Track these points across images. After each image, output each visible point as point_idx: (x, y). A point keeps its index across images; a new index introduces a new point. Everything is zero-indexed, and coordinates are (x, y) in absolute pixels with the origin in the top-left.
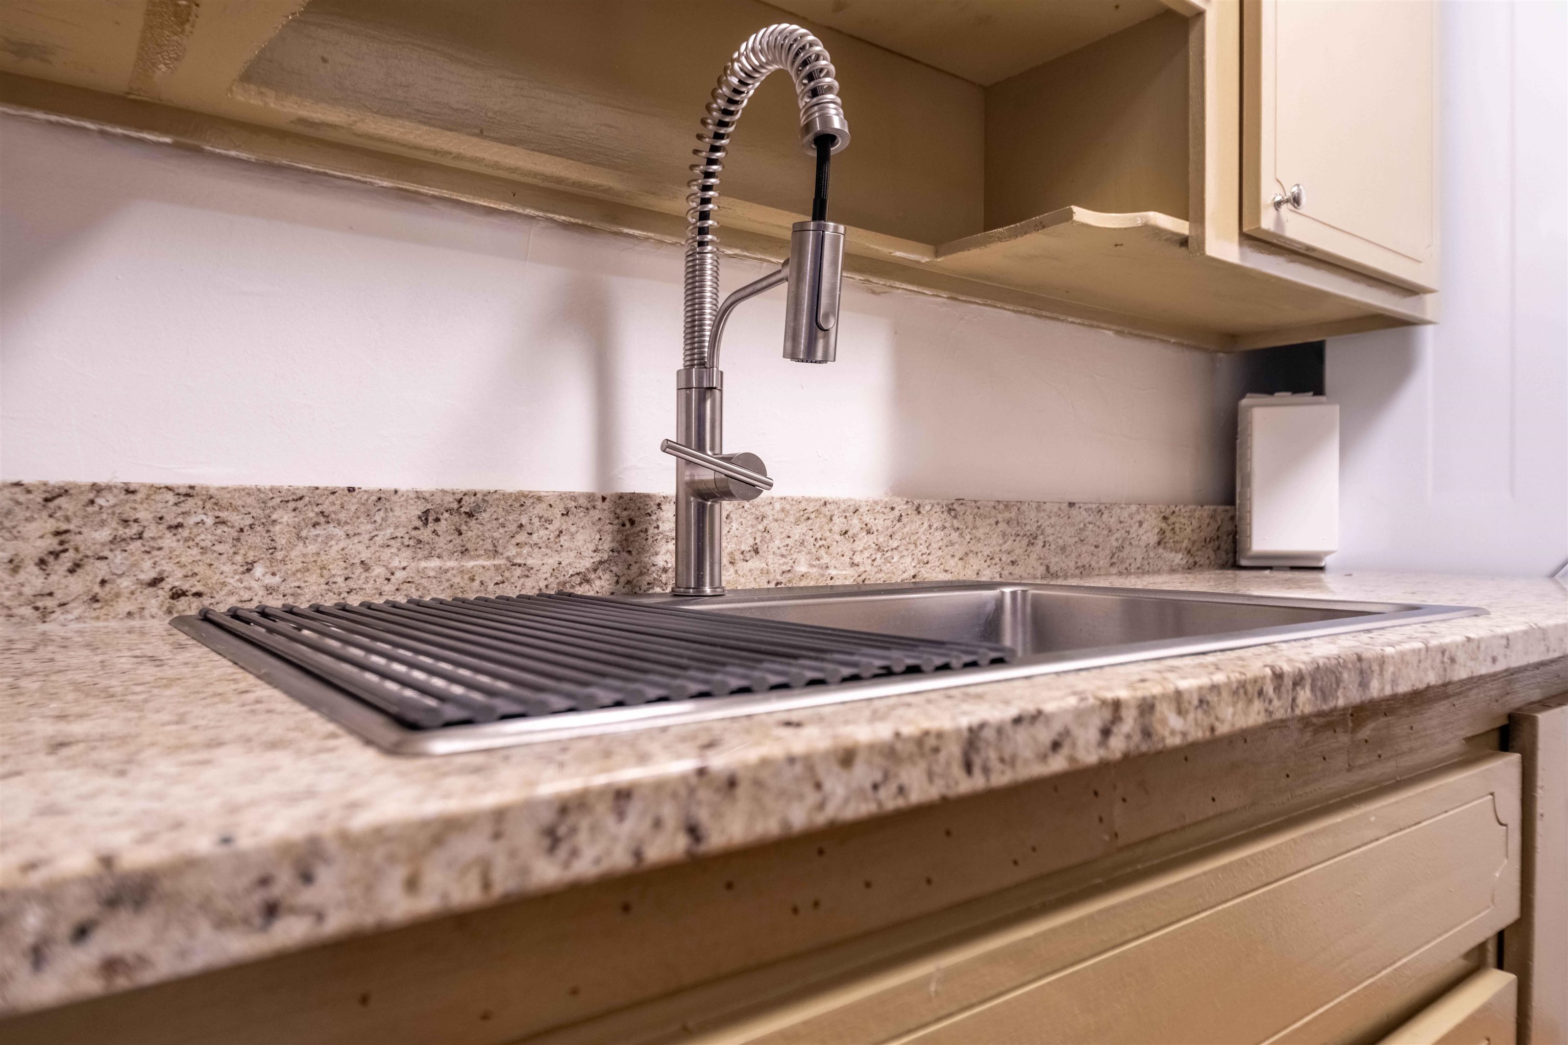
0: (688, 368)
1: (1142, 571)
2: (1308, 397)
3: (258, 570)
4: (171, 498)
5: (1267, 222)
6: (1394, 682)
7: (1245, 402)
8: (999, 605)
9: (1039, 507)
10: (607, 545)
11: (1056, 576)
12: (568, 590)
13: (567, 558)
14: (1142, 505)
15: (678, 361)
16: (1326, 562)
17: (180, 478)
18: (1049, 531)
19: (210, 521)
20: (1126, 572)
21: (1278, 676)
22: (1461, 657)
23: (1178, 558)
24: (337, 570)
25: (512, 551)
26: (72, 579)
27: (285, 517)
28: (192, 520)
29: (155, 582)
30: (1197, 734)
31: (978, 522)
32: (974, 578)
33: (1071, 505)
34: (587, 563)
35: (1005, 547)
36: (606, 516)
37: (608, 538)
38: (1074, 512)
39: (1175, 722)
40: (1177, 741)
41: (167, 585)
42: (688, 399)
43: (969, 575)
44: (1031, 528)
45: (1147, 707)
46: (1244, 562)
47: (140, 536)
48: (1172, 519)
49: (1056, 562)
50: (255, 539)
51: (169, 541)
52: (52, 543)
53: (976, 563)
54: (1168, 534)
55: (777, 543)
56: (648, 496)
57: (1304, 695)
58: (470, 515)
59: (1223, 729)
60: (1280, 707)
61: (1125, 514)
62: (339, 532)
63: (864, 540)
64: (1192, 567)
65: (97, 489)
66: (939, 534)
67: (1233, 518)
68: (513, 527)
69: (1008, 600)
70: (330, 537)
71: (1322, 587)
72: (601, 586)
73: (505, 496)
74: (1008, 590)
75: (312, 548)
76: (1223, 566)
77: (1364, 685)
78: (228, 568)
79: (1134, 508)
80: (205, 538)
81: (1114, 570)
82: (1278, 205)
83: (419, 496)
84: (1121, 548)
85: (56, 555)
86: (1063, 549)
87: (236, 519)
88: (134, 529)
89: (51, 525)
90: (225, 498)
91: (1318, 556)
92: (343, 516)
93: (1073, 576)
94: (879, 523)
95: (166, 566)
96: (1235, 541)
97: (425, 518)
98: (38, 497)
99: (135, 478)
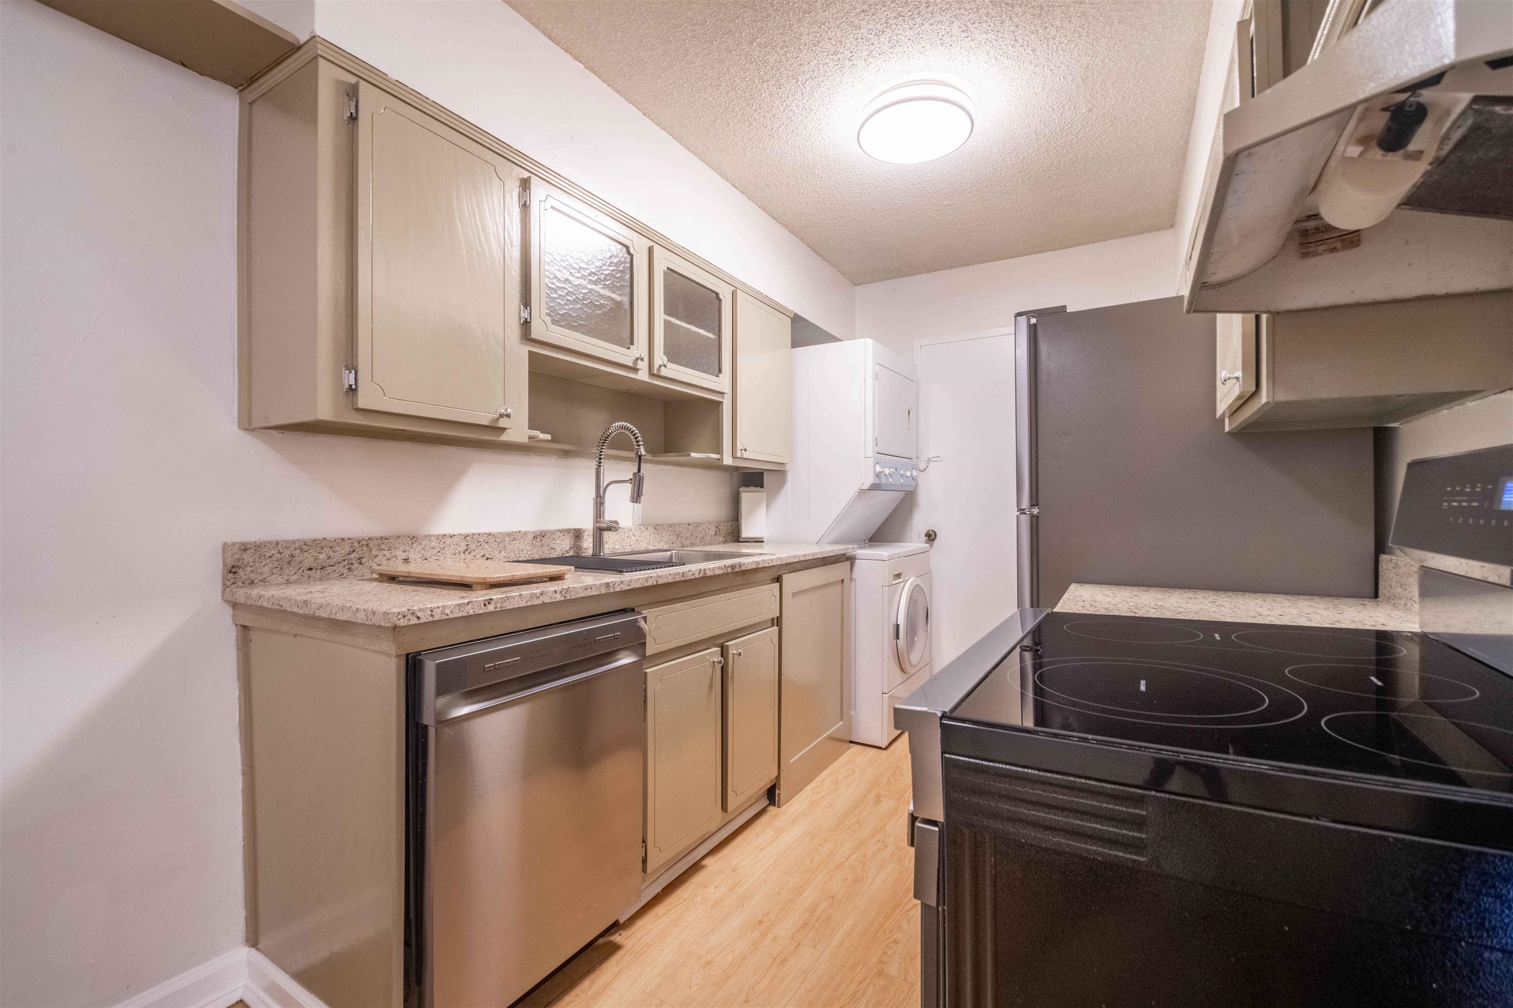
0: (597, 497)
1: (710, 544)
2: (759, 489)
3: (502, 552)
4: (486, 536)
5: (739, 455)
6: (747, 567)
7: (741, 489)
8: (671, 556)
9: (680, 525)
10: (572, 543)
11: (684, 546)
12: (564, 556)
13: (564, 546)
14: (710, 523)
15: (594, 496)
16: (765, 539)
17: (488, 531)
18: (683, 533)
19: (493, 541)
20: (705, 545)
21: (725, 566)
22: (761, 563)
23: (722, 539)
24: (517, 551)
25: (552, 546)
26: (469, 556)
27: (507, 539)
28: (490, 541)
29: (483, 556)
30: (712, 574)
31: (663, 532)
32: (662, 548)
33: (689, 524)
34: (568, 548)
35: (671, 538)
36: (573, 535)
37: (573, 541)
38: (690, 527)
39: (709, 572)
40: (709, 575)
41: (485, 557)
42: (597, 505)
43: (660, 547)
44: (678, 532)
45: (705, 570)
46: (740, 540)
47: (481, 545)
48: (719, 527)
49: (685, 542)
50: (501, 545)
51: (486, 546)
52: (465, 548)
53: (662, 544)
54: (718, 532)
55: (612, 540)
56: (582, 529)
57: (730, 569)
58: (543, 536)
59: (716, 574)
60: (725, 571)
61: (705, 527)
62: (517, 542)
63: (633, 538)
64: (725, 542)
65: (474, 534)
66: (652, 536)
67: (738, 526)
68: (552, 539)
69: (674, 554)
70: (516, 544)
71: (763, 548)
72: (571, 553)
73: (551, 531)
74: (674, 552)
75: (512, 546)
76: (735, 542)
77: (740, 567)
78: (497, 552)
79: (707, 524)
80: (492, 545)
81: (701, 544)
82: (741, 450)
83: (533, 532)
84: (703, 537)
85: (466, 550)
86: (687, 538)
87: (498, 540)
88: (480, 543)
89: (466, 543)
90: (496, 535)
91: (762, 538)
92: (518, 538)
93: (690, 546)
94: (637, 533)
95: (486, 552)
96: (738, 533)
97: (535, 538)
98: (463, 537)
99: (480, 531)
